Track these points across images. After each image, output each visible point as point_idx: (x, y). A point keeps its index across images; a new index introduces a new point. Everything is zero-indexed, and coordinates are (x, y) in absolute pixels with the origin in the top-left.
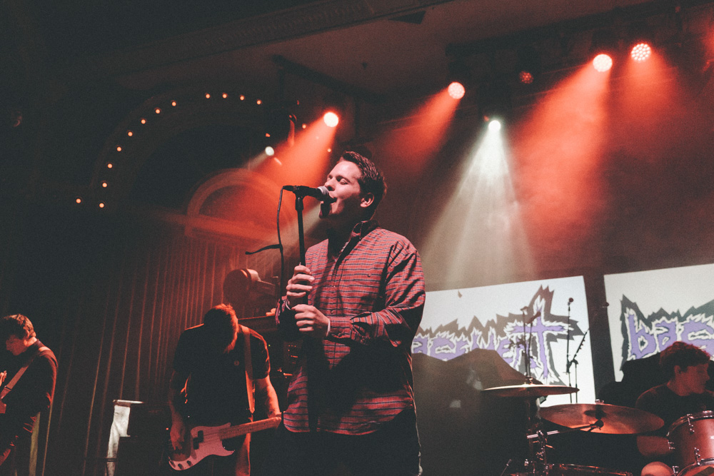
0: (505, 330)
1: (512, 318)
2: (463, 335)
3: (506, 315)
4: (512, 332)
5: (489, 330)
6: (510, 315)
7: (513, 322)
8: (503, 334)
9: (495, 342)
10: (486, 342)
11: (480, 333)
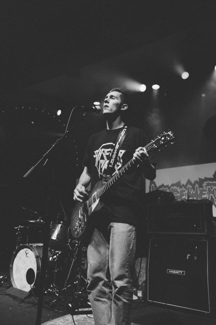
0: (203, 185)
1: (206, 179)
2: (183, 188)
3: (203, 178)
4: (206, 186)
5: (195, 185)
6: (205, 178)
7: (207, 181)
8: (202, 187)
9: (198, 190)
10: (194, 191)
11: (191, 187)
